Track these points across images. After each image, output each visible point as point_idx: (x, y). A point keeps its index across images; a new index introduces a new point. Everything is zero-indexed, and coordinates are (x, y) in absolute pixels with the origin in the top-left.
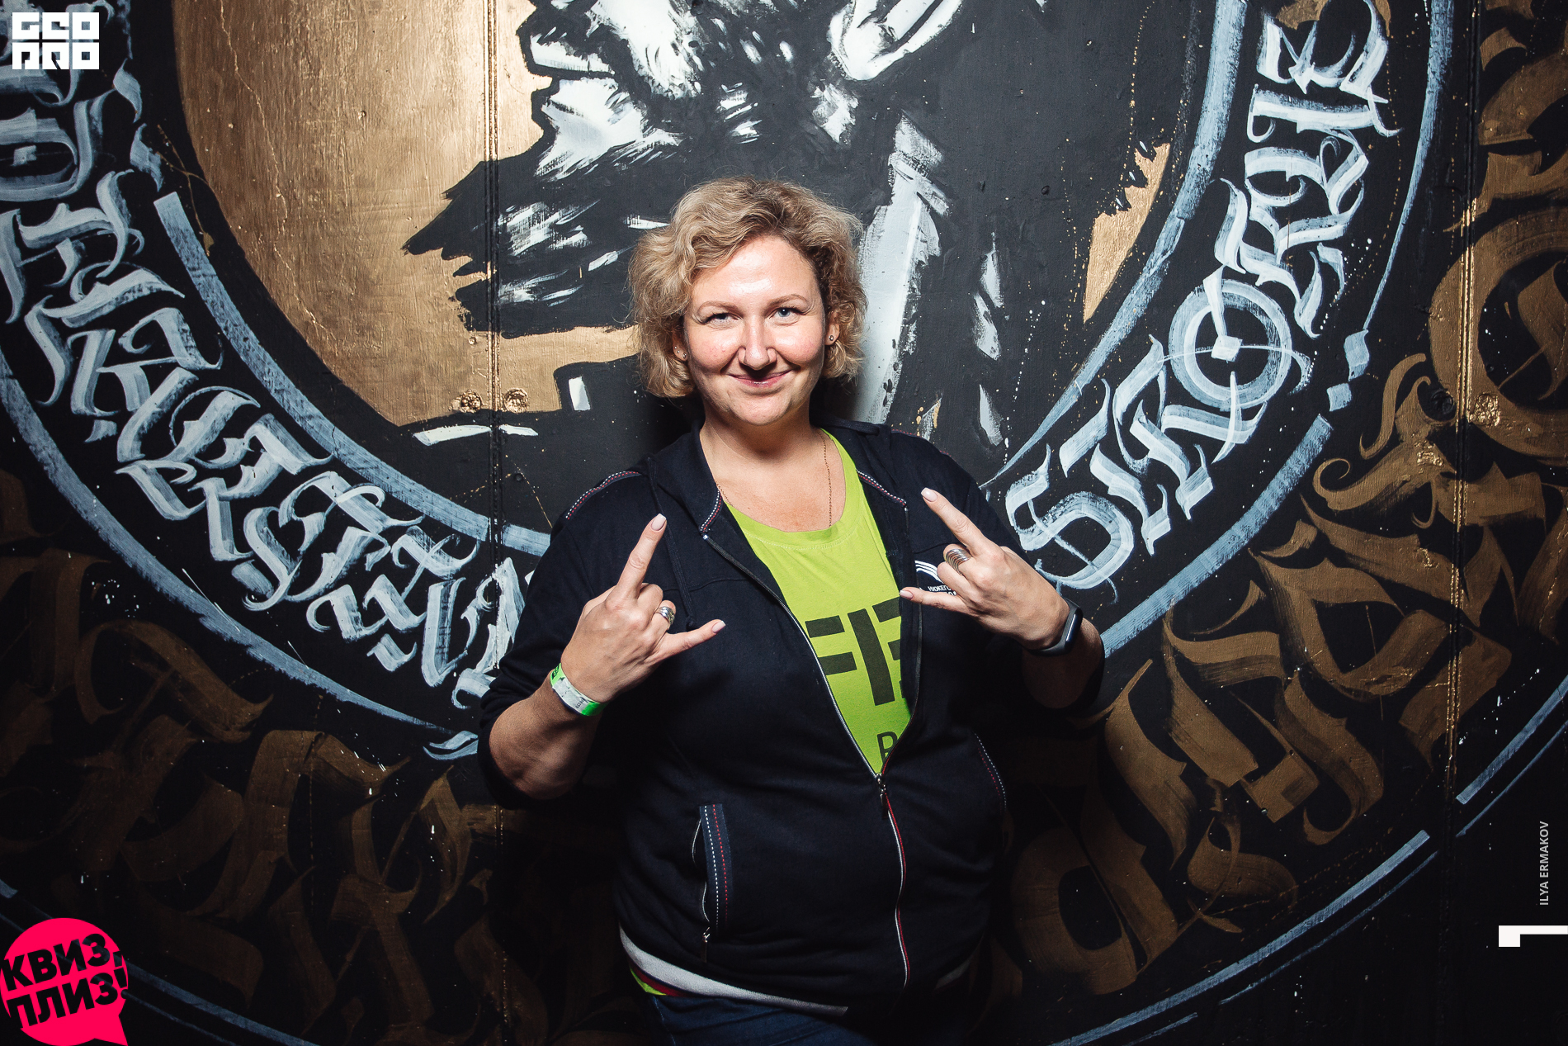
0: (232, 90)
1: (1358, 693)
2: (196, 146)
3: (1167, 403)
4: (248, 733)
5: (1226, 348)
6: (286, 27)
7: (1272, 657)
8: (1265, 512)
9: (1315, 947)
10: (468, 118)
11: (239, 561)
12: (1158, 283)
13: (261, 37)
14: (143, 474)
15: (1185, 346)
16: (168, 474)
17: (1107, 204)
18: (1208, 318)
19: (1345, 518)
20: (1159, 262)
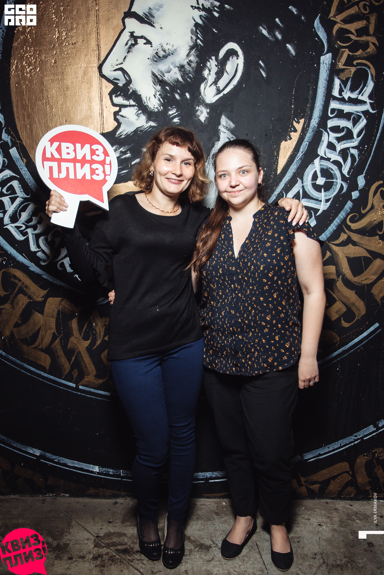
0: (29, 116)
1: (359, 283)
3: (302, 198)
4: (43, 299)
5: (321, 181)
6: (43, 96)
7: (333, 273)
8: (332, 230)
9: (344, 356)
10: (96, 121)
11: (38, 251)
12: (300, 162)
13: (36, 100)
14: (11, 228)
15: (308, 181)
16: (18, 228)
17: (285, 137)
18: (316, 172)
19: (357, 231)
20: (301, 155)
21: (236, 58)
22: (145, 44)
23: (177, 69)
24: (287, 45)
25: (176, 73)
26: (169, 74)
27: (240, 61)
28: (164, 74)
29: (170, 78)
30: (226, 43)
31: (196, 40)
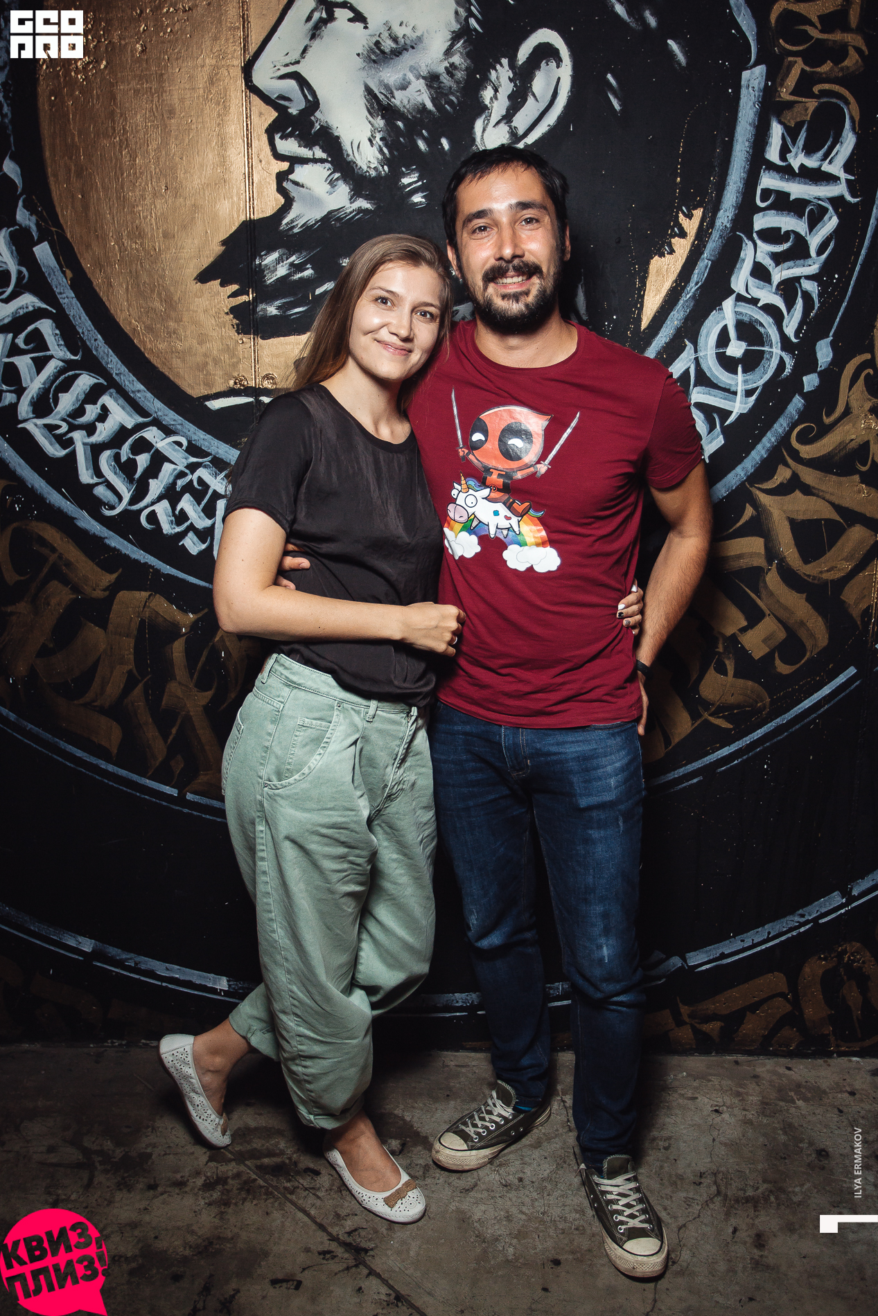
0: (79, 174)
1: (814, 578)
2: (58, 210)
3: (695, 385)
4: (107, 593)
5: (736, 349)
6: (113, 128)
7: (759, 554)
8: (758, 458)
9: (779, 738)
10: (235, 191)
11: (97, 484)
12: (692, 304)
13: (98, 135)
14: (34, 427)
15: (709, 347)
16: (51, 428)
17: (660, 249)
18: (725, 329)
19: (812, 463)
20: (693, 290)
21: (554, 64)
22: (350, 20)
23: (422, 81)
24: (670, 42)
25: (420, 91)
26: (403, 92)
27: (565, 72)
28: (392, 93)
29: (405, 102)
30: (534, 29)
31: (466, 19)
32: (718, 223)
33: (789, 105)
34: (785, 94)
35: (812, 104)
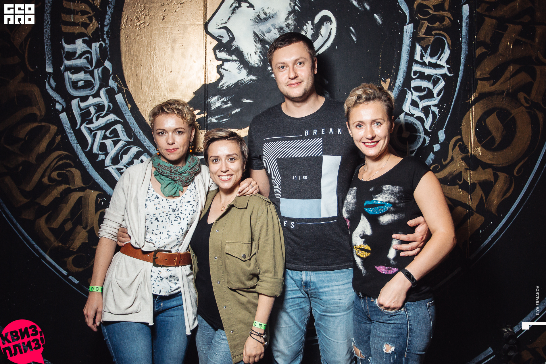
0: (136, 65)
2: (126, 81)
5: (406, 134)
6: (151, 48)
13: (144, 51)
14: (112, 169)
16: (118, 169)
21: (329, 23)
22: (248, 7)
23: (276, 30)
24: (375, 15)
25: (275, 33)
26: (269, 34)
27: (334, 26)
28: (264, 34)
29: (270, 38)
30: (321, 10)
31: (294, 7)
32: (397, 84)
33: (423, 39)
34: (421, 34)
35: (432, 39)
